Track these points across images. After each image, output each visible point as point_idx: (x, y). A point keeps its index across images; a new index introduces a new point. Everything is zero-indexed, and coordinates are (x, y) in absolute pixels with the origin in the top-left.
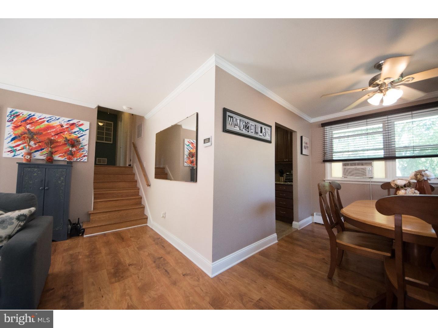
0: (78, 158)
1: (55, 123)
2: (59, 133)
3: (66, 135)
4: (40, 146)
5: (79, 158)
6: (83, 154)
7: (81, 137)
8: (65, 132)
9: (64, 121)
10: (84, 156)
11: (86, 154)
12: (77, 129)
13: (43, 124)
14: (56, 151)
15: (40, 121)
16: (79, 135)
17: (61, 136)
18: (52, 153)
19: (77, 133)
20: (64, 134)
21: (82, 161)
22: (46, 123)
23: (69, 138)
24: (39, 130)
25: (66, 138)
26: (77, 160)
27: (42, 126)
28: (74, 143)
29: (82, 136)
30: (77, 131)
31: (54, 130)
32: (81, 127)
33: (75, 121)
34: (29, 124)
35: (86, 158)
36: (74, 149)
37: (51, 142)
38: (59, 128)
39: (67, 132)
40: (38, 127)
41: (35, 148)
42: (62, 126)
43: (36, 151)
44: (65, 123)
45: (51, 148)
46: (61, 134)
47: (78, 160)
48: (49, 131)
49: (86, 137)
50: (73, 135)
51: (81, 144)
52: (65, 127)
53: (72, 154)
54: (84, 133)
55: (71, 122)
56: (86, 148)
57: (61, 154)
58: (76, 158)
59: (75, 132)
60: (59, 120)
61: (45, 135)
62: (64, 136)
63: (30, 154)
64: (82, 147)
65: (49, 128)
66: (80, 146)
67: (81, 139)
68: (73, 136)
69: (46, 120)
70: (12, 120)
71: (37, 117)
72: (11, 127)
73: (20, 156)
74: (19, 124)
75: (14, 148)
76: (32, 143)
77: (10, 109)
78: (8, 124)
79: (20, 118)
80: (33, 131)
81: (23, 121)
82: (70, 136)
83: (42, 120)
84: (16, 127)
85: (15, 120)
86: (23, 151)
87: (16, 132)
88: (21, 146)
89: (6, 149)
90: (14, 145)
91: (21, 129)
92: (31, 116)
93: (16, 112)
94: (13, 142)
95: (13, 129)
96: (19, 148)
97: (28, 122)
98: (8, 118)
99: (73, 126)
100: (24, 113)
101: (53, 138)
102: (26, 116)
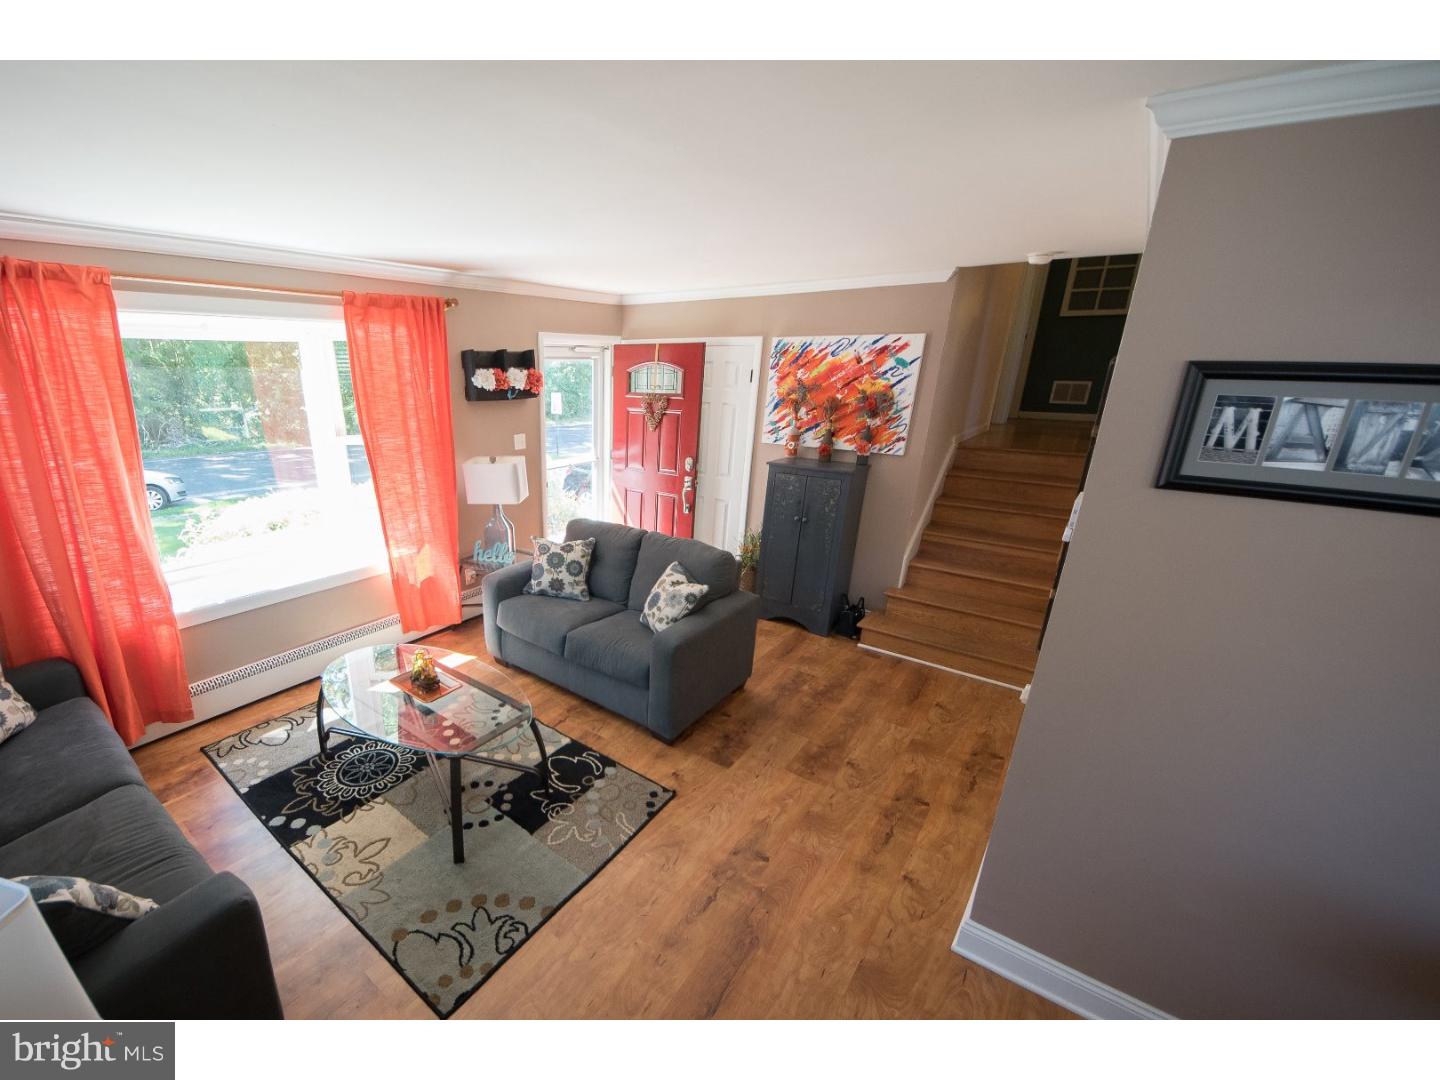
0: (884, 445)
1: (846, 356)
2: (849, 383)
3: (866, 385)
4: (814, 418)
5: (887, 446)
6: (895, 433)
7: (898, 385)
8: (863, 375)
9: (863, 345)
10: (898, 440)
11: (904, 435)
12: (890, 363)
13: (824, 362)
14: (841, 429)
15: (820, 355)
16: (893, 380)
17: (855, 386)
18: (831, 434)
19: (888, 375)
20: (860, 382)
21: (891, 452)
22: (830, 358)
23: (869, 390)
24: (816, 379)
25: (864, 392)
26: (880, 450)
27: (823, 368)
28: (878, 405)
29: (900, 381)
30: (891, 369)
31: (844, 373)
32: (900, 355)
33: (888, 341)
34: (803, 366)
35: (902, 444)
36: (877, 421)
37: (835, 407)
38: (852, 368)
39: (867, 376)
40: (815, 373)
41: (808, 422)
42: (859, 360)
43: (807, 430)
44: (867, 351)
45: (831, 421)
46: (855, 383)
47: (883, 452)
48: (833, 379)
49: (910, 385)
50: (879, 380)
51: (895, 406)
52: (866, 360)
53: (870, 436)
54: (906, 372)
55: (880, 345)
56: (906, 415)
57: (850, 436)
58: (878, 446)
59: (886, 372)
60: (855, 347)
61: (825, 390)
62: (860, 387)
63: (796, 438)
64: (895, 413)
65: (835, 369)
66: (892, 411)
67: (897, 390)
68: (881, 383)
69: (830, 350)
70: (777, 364)
71: (815, 348)
72: (775, 379)
73: (783, 442)
74: (787, 370)
75: (777, 425)
76: (803, 411)
77: (775, 341)
78: (772, 373)
79: (789, 356)
80: (807, 384)
81: (793, 362)
82: (873, 384)
83: (823, 353)
84: (782, 379)
85: (781, 363)
86: (788, 431)
87: (781, 390)
88: (787, 419)
89: (766, 427)
90: (777, 418)
91: (789, 382)
92: (805, 348)
93: (784, 345)
94: (776, 411)
95: (778, 384)
96: (783, 424)
97: (800, 362)
98: (772, 360)
99: (882, 356)
100: (796, 342)
101: (839, 396)
102: (797, 350)
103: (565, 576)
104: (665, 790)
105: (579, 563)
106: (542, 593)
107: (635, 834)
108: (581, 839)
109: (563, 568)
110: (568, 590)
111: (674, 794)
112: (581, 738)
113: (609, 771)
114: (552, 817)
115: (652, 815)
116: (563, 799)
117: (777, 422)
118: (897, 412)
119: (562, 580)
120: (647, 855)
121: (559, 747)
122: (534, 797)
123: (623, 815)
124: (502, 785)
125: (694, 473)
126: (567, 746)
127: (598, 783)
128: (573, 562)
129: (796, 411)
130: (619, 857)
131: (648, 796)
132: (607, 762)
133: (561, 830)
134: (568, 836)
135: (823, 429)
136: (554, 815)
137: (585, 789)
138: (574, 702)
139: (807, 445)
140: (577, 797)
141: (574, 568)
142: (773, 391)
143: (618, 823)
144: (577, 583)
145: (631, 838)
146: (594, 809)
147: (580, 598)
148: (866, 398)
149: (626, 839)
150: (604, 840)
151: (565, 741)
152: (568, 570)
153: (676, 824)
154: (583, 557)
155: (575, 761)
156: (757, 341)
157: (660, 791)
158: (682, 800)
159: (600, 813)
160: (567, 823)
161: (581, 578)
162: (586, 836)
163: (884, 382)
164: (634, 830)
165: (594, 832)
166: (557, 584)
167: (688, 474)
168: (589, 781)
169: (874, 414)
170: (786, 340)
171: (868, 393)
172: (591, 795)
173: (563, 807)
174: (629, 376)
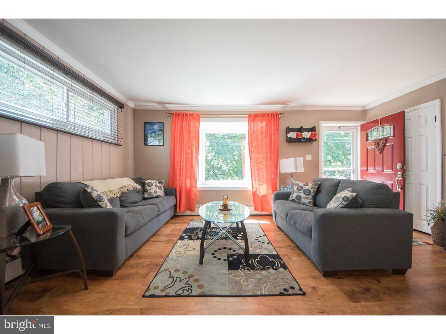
103: (302, 195)
104: (301, 290)
105: (310, 191)
106: (293, 201)
107: (265, 295)
108: (242, 282)
109: (302, 192)
110: (303, 200)
111: (304, 294)
112: (282, 255)
113: (281, 270)
114: (241, 270)
115: (281, 294)
116: (252, 267)
119: (301, 196)
120: (262, 306)
121: (270, 253)
122: (243, 261)
123: (269, 286)
124: (238, 253)
125: (403, 170)
126: (274, 255)
127: (271, 271)
128: (307, 189)
130: (249, 298)
131: (289, 287)
132: (284, 266)
133: (239, 275)
134: (239, 279)
136: (242, 270)
137: (264, 269)
138: (292, 245)
140: (257, 270)
141: (307, 192)
143: (263, 287)
144: (307, 198)
145: (261, 295)
146: (258, 276)
147: (308, 205)
149: (259, 294)
150: (250, 288)
151: (275, 253)
152: (304, 192)
153: (291, 305)
154: (312, 188)
155: (271, 260)
157: (297, 288)
158: (306, 299)
159: (259, 280)
160: (244, 275)
161: (310, 196)
162: (245, 282)
164: (266, 293)
165: (250, 283)
166: (299, 198)
167: (399, 171)
168: (269, 268)
172: (264, 273)
173: (248, 269)
174: (367, 134)
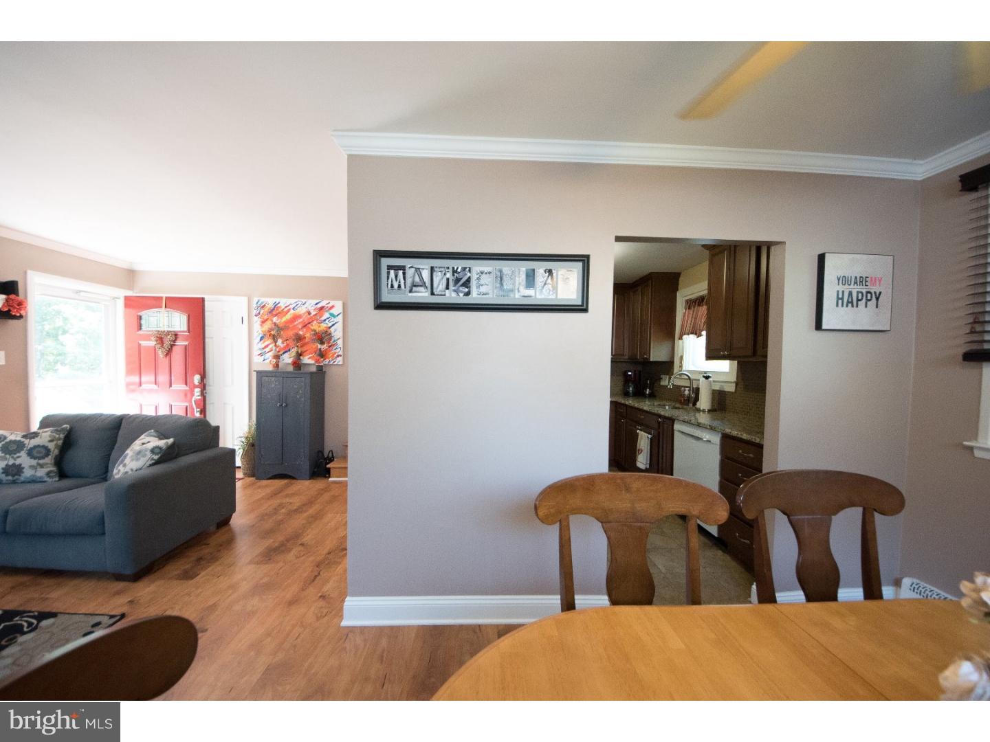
0: (331, 359)
1: (302, 310)
2: (306, 325)
3: (315, 326)
4: (288, 345)
6: (336, 353)
7: (333, 327)
8: (312, 321)
9: (311, 305)
10: (338, 356)
11: (341, 353)
12: (326, 315)
13: (289, 313)
14: (305, 352)
15: (286, 309)
16: (330, 325)
17: (309, 328)
18: (299, 355)
19: (327, 322)
20: (312, 325)
21: (335, 363)
22: (292, 311)
23: (318, 330)
24: (286, 322)
25: (315, 331)
27: (288, 316)
29: (333, 325)
30: (328, 318)
31: (301, 320)
32: (332, 311)
33: (323, 303)
34: (276, 315)
35: (341, 358)
36: (325, 346)
37: (299, 339)
38: (305, 318)
39: (315, 322)
40: (284, 319)
41: (283, 349)
42: (309, 313)
43: (284, 353)
44: (314, 308)
45: (298, 347)
46: (309, 325)
47: (330, 363)
48: (296, 323)
49: (339, 327)
50: (322, 324)
51: (333, 338)
52: (313, 313)
53: (322, 354)
54: (336, 320)
55: (319, 306)
56: (341, 342)
58: (327, 360)
59: (325, 320)
60: (305, 306)
61: (292, 329)
62: (312, 328)
63: (277, 357)
65: (296, 317)
66: (332, 341)
67: (332, 329)
68: (323, 326)
69: (291, 307)
70: (259, 313)
71: (282, 305)
72: (259, 322)
73: (268, 361)
74: (266, 317)
75: (264, 350)
76: (280, 342)
77: (255, 300)
78: (256, 319)
79: (266, 309)
80: (280, 326)
81: (270, 313)
82: (319, 327)
83: (288, 308)
84: (263, 322)
85: (261, 313)
86: (271, 354)
87: (264, 329)
88: (271, 346)
89: (256, 352)
90: (263, 346)
91: (268, 325)
92: (276, 305)
93: (262, 303)
94: (262, 341)
95: (261, 325)
96: (267, 349)
97: (274, 313)
98: (255, 311)
99: (321, 311)
100: (270, 302)
101: (301, 333)
102: (271, 305)
117: (263, 349)
118: (334, 341)
125: (203, 386)
129: (275, 342)
135: (294, 352)
139: (285, 361)
142: (258, 330)
148: (316, 334)
156: (244, 300)
163: (325, 325)
167: (197, 387)
169: (322, 343)
170: (263, 300)
171: (317, 331)
174: (140, 318)
